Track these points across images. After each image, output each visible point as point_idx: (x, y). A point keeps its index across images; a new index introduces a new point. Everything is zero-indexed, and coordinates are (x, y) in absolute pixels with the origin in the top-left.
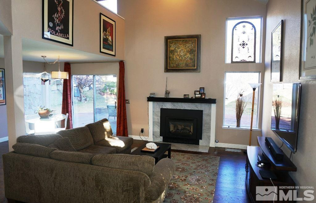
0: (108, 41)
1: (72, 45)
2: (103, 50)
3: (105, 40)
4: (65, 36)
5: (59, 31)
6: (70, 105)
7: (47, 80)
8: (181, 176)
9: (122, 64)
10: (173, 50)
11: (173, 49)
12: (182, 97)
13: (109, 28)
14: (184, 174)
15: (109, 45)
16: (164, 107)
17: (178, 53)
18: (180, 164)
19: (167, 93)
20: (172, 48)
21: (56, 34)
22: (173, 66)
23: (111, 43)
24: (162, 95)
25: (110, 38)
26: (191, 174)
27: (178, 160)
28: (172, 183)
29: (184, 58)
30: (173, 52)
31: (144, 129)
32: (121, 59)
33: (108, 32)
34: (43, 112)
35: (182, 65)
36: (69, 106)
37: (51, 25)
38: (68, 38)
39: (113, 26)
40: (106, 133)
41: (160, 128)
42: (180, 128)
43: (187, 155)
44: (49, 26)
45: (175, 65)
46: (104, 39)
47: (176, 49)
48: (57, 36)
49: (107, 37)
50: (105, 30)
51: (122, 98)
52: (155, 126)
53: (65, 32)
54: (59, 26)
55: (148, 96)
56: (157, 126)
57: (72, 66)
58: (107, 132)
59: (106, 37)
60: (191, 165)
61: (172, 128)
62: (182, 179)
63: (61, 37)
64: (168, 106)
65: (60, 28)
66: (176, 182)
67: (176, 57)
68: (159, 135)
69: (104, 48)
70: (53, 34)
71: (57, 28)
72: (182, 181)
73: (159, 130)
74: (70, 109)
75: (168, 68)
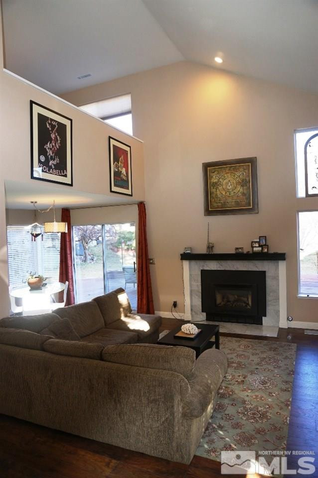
0: (122, 176)
1: (71, 185)
2: (114, 189)
3: (118, 174)
4: (61, 173)
5: (53, 167)
6: (70, 268)
7: (39, 234)
8: (236, 375)
9: (142, 206)
10: (216, 183)
11: (216, 181)
12: (233, 252)
13: (122, 157)
14: (241, 372)
15: (123, 180)
16: (206, 268)
17: (224, 187)
18: (233, 356)
19: (210, 247)
20: (214, 180)
21: (49, 170)
22: (218, 206)
23: (125, 178)
24: (202, 249)
25: (124, 171)
26: (252, 373)
27: (231, 350)
28: (224, 388)
29: (232, 194)
30: (215, 185)
31: (178, 303)
32: (141, 200)
33: (121, 162)
34: (33, 280)
35: (231, 204)
36: (70, 271)
37: (43, 159)
38: (66, 176)
39: (127, 153)
40: (122, 310)
41: (201, 300)
42: (232, 298)
43: (244, 342)
44: (40, 161)
45: (220, 204)
46: (115, 172)
47: (221, 180)
48: (51, 173)
49: (120, 169)
50: (116, 159)
51: (144, 256)
52: (193, 298)
53: (61, 168)
54: (54, 160)
55: (182, 253)
56: (197, 297)
57: (72, 213)
58: (124, 308)
59: (118, 170)
60: (252, 357)
61: (219, 299)
62: (239, 381)
63: (56, 174)
64: (213, 266)
65: (55, 162)
66: (230, 386)
67: (220, 192)
68: (201, 311)
69: (115, 185)
70: (46, 172)
71: (51, 163)
72: (239, 383)
73: (200, 303)
74: (70, 275)
75: (210, 209)
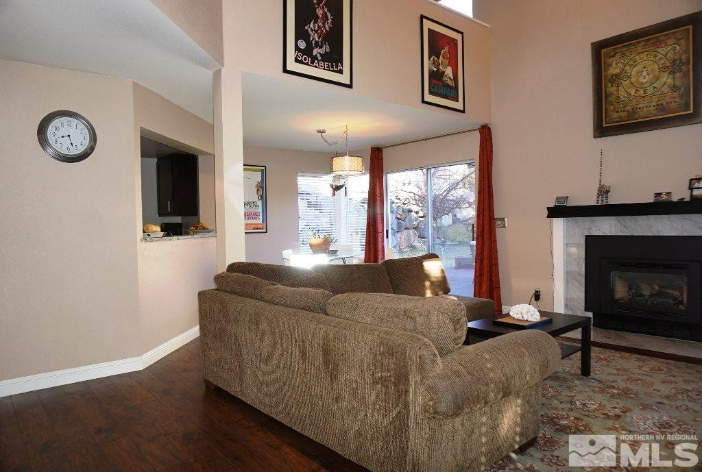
0: (444, 79)
1: (350, 86)
2: (428, 98)
3: (436, 76)
4: (332, 67)
5: (319, 58)
6: (380, 235)
8: (609, 405)
9: (486, 133)
10: (617, 75)
11: (618, 71)
12: (651, 200)
13: (446, 49)
14: (621, 403)
15: (448, 86)
16: (596, 232)
17: (633, 80)
18: (619, 379)
19: (604, 191)
20: (614, 70)
21: (312, 62)
22: (620, 117)
23: (451, 83)
24: (591, 200)
25: (449, 71)
26: (645, 407)
27: (618, 370)
28: (572, 418)
29: (650, 91)
30: (615, 80)
31: (541, 294)
32: (484, 122)
33: (444, 57)
34: (317, 241)
35: (648, 109)
36: (380, 240)
37: (302, 44)
38: (341, 72)
39: (456, 45)
40: (427, 284)
41: (583, 289)
43: (653, 363)
44: (297, 48)
45: (623, 114)
46: (432, 74)
47: (627, 68)
48: (316, 67)
49: (440, 67)
50: (434, 52)
51: (486, 213)
52: (570, 285)
53: (334, 59)
54: (321, 47)
55: (552, 205)
56: (577, 284)
58: (432, 283)
59: (438, 69)
60: (657, 385)
61: (621, 291)
62: (610, 414)
63: (324, 69)
64: (607, 227)
65: (322, 51)
66: (585, 418)
67: (624, 92)
68: (583, 310)
69: (431, 93)
70: (307, 64)
71: (315, 52)
72: (607, 416)
73: (582, 295)
74: (380, 245)
75: (604, 125)
